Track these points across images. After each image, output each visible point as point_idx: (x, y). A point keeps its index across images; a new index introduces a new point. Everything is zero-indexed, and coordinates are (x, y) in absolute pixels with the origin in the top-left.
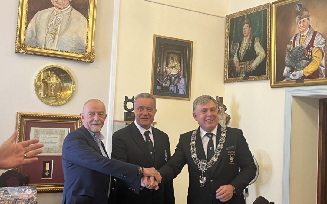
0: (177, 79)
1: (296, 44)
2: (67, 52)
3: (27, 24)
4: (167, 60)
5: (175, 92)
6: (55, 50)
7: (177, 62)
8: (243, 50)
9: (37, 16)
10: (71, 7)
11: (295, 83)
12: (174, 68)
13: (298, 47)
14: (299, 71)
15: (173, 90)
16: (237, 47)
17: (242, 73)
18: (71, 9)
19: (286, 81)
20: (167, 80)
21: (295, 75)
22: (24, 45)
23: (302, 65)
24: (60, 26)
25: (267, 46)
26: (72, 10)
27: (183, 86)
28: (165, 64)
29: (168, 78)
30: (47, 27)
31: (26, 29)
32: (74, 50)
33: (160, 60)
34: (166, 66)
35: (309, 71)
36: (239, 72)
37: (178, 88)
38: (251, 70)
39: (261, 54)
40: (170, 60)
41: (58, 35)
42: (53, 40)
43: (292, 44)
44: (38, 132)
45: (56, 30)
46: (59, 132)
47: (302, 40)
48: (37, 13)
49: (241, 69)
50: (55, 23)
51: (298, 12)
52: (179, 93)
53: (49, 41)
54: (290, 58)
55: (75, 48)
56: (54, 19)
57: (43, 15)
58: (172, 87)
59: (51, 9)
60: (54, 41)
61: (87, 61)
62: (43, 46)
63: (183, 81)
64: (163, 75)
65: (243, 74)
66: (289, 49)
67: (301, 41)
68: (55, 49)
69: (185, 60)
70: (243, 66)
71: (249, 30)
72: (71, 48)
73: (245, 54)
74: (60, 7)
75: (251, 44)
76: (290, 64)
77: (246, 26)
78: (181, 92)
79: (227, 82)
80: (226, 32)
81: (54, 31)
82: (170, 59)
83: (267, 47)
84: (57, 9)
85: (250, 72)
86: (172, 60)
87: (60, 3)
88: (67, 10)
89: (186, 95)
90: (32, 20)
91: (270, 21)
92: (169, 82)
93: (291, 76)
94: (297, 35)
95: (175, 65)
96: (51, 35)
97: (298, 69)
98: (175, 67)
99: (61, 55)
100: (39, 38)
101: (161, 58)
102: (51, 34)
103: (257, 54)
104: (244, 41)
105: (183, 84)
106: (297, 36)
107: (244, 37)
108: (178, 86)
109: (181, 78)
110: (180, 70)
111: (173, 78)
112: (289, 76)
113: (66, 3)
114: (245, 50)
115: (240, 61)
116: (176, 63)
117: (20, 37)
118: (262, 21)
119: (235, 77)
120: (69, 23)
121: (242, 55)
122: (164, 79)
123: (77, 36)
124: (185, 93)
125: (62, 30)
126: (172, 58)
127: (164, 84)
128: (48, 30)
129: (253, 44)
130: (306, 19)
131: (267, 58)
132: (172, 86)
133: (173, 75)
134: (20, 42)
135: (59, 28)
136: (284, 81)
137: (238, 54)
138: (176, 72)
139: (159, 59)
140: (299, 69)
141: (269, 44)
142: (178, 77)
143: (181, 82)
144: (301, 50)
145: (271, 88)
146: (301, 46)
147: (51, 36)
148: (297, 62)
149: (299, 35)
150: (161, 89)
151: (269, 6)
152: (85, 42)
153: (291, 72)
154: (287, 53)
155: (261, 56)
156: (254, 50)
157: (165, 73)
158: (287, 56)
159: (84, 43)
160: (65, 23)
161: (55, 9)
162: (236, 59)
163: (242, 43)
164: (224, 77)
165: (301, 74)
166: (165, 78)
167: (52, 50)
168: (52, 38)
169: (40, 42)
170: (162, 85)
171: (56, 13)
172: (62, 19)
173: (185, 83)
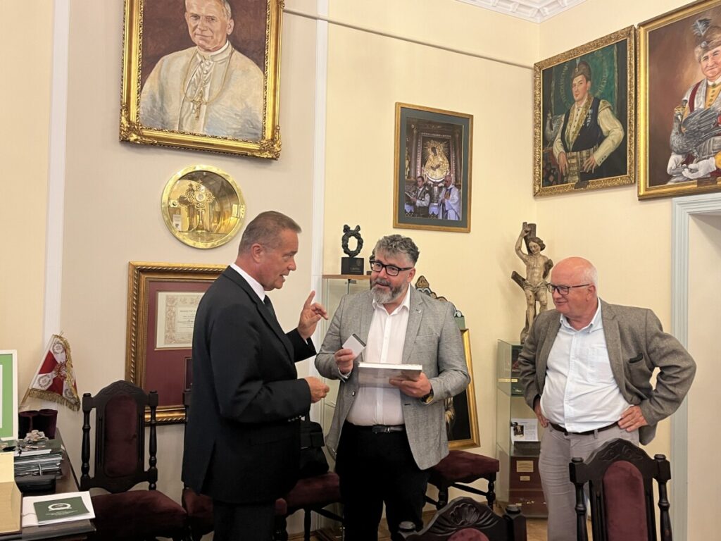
0: (444, 190)
1: (696, 106)
2: (226, 138)
3: (142, 82)
4: (422, 153)
5: (440, 217)
6: (202, 136)
7: (443, 156)
8: (573, 129)
9: (162, 65)
10: (230, 46)
11: (696, 186)
12: (437, 170)
13: (702, 110)
14: (705, 161)
15: (436, 214)
16: (560, 124)
17: (573, 176)
18: (230, 51)
19: (673, 184)
20: (425, 194)
21: (696, 170)
22: (138, 126)
23: (713, 147)
24: (209, 85)
25: (629, 115)
26: (232, 53)
27: (455, 204)
28: (419, 161)
29: (427, 189)
30: (183, 89)
31: (139, 92)
32: (240, 135)
33: (410, 154)
34: (422, 166)
36: (566, 173)
37: (447, 209)
38: (592, 167)
39: (613, 133)
40: (429, 154)
41: (206, 103)
42: (196, 115)
43: (687, 105)
44: (173, 302)
45: (202, 94)
47: (710, 94)
48: (162, 59)
49: (569, 167)
50: (200, 80)
51: (700, 36)
52: (448, 218)
53: (188, 118)
54: (683, 135)
55: (241, 131)
56: (197, 71)
57: (174, 64)
58: (435, 206)
59: (190, 51)
60: (198, 117)
61: (265, 156)
62: (177, 129)
63: (455, 195)
64: (416, 184)
65: (575, 175)
66: (679, 117)
67: (709, 97)
68: (202, 133)
69: (458, 152)
70: (574, 161)
71: (585, 88)
72: (233, 131)
73: (578, 137)
74: (207, 46)
75: (592, 114)
76: (683, 147)
77: (578, 79)
78: (452, 216)
79: (541, 195)
80: (535, 96)
81: (198, 95)
82: (430, 150)
83: (628, 118)
84: (202, 52)
85: (590, 171)
86: (433, 154)
87: (207, 39)
88: (222, 52)
89: (462, 224)
90: (153, 73)
91: (633, 63)
92: (427, 197)
93: (686, 173)
94: (698, 84)
95: (438, 163)
96: (192, 104)
97: (703, 155)
98: (438, 166)
99: (212, 145)
100: (168, 111)
101: (412, 149)
102: (192, 101)
103: (605, 134)
104: (576, 111)
105: (456, 201)
106: (700, 87)
107: (575, 101)
108: (446, 205)
109: (451, 189)
110: (448, 174)
111: (436, 189)
112: (681, 173)
113: (219, 39)
114: (577, 129)
115: (567, 150)
116: (441, 160)
117: (127, 108)
118: (616, 65)
119: (557, 184)
120: (227, 80)
121: (570, 139)
122: (418, 191)
123: (244, 105)
124: (459, 218)
125: (214, 94)
126: (434, 149)
127: (418, 202)
128: (186, 94)
129: (595, 115)
130: (718, 49)
131: (628, 140)
132: (435, 204)
133: (435, 184)
134: (128, 119)
135: (207, 91)
136: (669, 183)
137: (563, 138)
138: (442, 176)
139: (407, 152)
140: (706, 156)
141: (633, 111)
142: (446, 186)
143: (451, 196)
144: (710, 116)
145: (639, 200)
146: (709, 107)
147: (191, 107)
148: (700, 143)
149: (705, 85)
150: (413, 211)
151: (632, 32)
152: (261, 118)
153: (685, 165)
154: (676, 125)
155: (613, 137)
156: (599, 126)
157: (420, 179)
159: (258, 122)
160: (218, 80)
161: (199, 51)
162: (558, 148)
163: (571, 114)
164: (534, 185)
165: (710, 167)
166: (421, 189)
167: (195, 134)
168: (194, 111)
169: (171, 119)
170: (414, 204)
171: (200, 60)
172: (212, 71)
173: (460, 197)
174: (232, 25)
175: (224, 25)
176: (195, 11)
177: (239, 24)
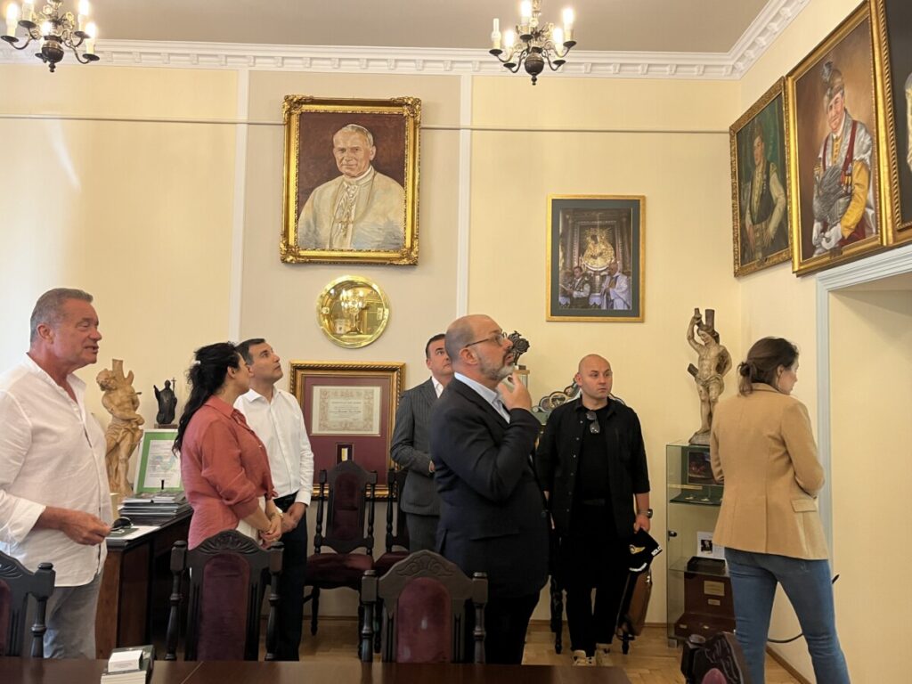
0: (608, 279)
1: (827, 164)
4: (580, 242)
5: (604, 308)
6: (348, 251)
7: (607, 243)
8: (756, 198)
9: (314, 195)
10: (373, 170)
11: (830, 258)
12: (599, 258)
13: (831, 167)
14: (835, 228)
17: (758, 251)
18: (373, 174)
20: (583, 284)
21: (830, 239)
22: (295, 248)
23: (839, 211)
24: (354, 207)
26: (374, 177)
27: (623, 292)
30: (333, 213)
32: (383, 247)
35: (849, 224)
36: (754, 249)
37: (612, 298)
38: (769, 241)
39: (779, 200)
40: (588, 243)
41: (352, 222)
43: (822, 163)
44: (326, 394)
45: (349, 215)
46: (363, 393)
47: (835, 149)
48: (315, 190)
49: (756, 242)
50: (347, 203)
51: (827, 82)
52: (615, 308)
53: (337, 236)
54: (820, 199)
55: (383, 242)
56: (344, 197)
59: (338, 180)
60: (345, 235)
61: (403, 263)
62: (328, 247)
63: (623, 283)
64: (573, 275)
66: (817, 178)
67: (835, 153)
68: (349, 248)
70: (758, 235)
71: (761, 150)
72: (376, 243)
73: (759, 206)
74: (353, 173)
75: (766, 180)
76: (821, 213)
77: (757, 140)
78: (619, 305)
79: (738, 276)
80: (731, 163)
81: (346, 216)
82: (589, 239)
84: (348, 179)
85: (768, 245)
86: (593, 242)
87: (354, 167)
88: (366, 177)
90: (307, 204)
91: (785, 119)
92: (587, 288)
93: (824, 243)
94: (827, 139)
95: (600, 251)
96: (340, 225)
97: (832, 222)
98: (601, 254)
100: (320, 233)
101: (567, 241)
102: (340, 222)
103: (775, 202)
104: (757, 177)
105: (624, 289)
106: (828, 142)
107: (756, 166)
108: (612, 294)
109: (617, 277)
110: (613, 261)
111: (598, 278)
112: (821, 243)
113: (363, 166)
114: (758, 197)
115: (754, 224)
116: (603, 247)
117: (286, 234)
121: (755, 210)
122: (575, 281)
123: (386, 220)
124: (629, 307)
126: (594, 238)
128: (335, 217)
129: (768, 180)
130: (838, 95)
133: (597, 273)
135: (353, 211)
136: (815, 256)
137: (750, 208)
138: (605, 264)
139: (560, 244)
140: (835, 223)
141: (788, 175)
142: (610, 274)
143: (617, 284)
144: (835, 175)
146: (835, 164)
147: (340, 227)
148: (831, 206)
149: (831, 139)
151: (782, 85)
152: (401, 229)
153: (823, 234)
155: (779, 204)
156: (771, 193)
157: (577, 270)
158: (815, 195)
159: (399, 232)
160: (363, 200)
161: (345, 178)
163: (754, 180)
164: (735, 264)
165: (838, 234)
166: (579, 280)
167: (342, 250)
168: (342, 231)
169: (323, 238)
171: (346, 186)
172: (357, 194)
173: (629, 285)
174: (374, 150)
175: (367, 153)
176: (341, 145)
177: (381, 149)
